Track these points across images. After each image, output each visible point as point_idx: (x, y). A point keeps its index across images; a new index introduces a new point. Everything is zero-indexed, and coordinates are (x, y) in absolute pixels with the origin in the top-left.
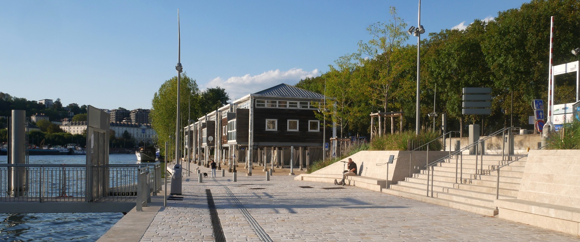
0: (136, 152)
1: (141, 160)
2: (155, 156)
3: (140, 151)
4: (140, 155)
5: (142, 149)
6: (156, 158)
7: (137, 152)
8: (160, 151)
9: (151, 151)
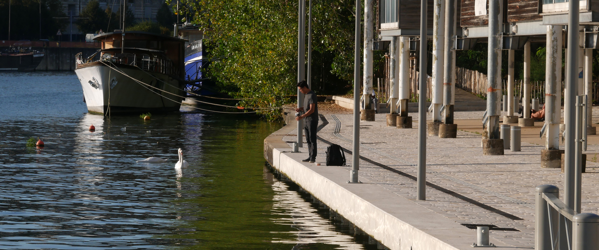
0: (78, 62)
1: (105, 107)
2: (182, 83)
3: (98, 57)
4: (99, 80)
5: (108, 46)
6: (185, 95)
7: (84, 58)
8: (204, 54)
9: (160, 56)
